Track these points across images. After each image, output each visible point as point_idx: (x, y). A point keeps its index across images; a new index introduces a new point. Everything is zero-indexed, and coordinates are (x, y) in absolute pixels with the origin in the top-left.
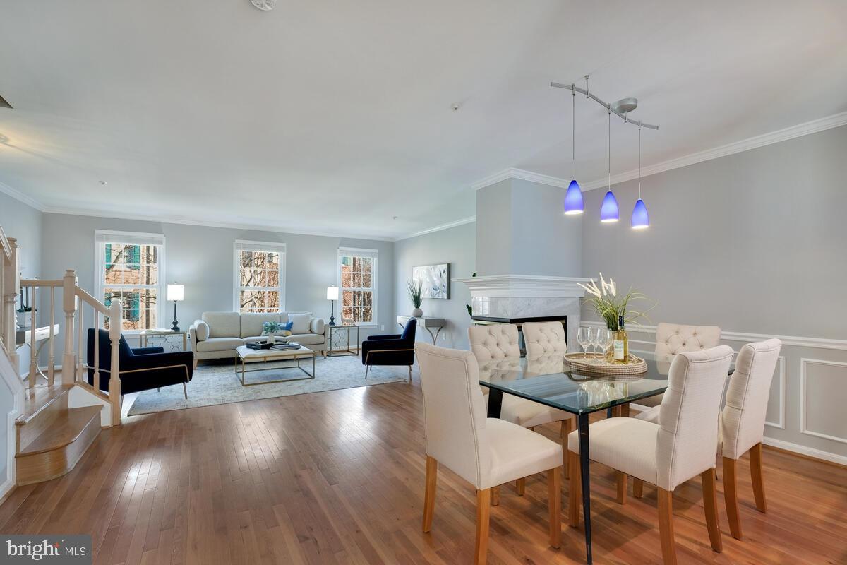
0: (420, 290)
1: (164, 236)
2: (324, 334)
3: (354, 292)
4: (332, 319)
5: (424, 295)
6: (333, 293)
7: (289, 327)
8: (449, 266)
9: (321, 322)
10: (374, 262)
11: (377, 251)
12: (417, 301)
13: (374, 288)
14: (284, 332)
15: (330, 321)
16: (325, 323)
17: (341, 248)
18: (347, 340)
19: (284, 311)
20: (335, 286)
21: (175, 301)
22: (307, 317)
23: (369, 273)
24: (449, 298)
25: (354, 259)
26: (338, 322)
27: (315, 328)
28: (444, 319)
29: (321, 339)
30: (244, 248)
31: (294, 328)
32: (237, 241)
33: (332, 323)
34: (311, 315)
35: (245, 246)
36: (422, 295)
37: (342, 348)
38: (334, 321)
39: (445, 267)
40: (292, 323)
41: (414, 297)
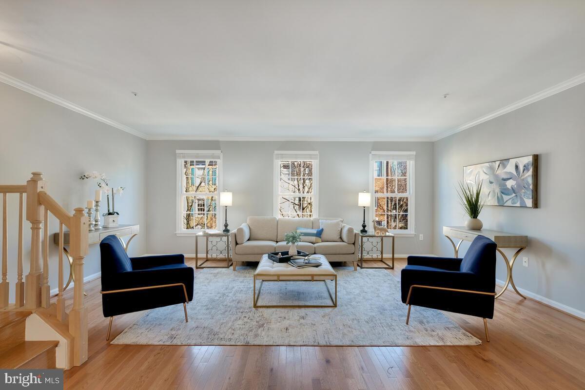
0: (478, 195)
1: (222, 152)
2: (354, 244)
3: (388, 198)
4: (364, 226)
5: (487, 201)
6: (365, 199)
7: (319, 234)
8: (536, 158)
9: (350, 231)
10: (411, 165)
11: (414, 153)
12: (474, 209)
13: (410, 194)
14: (313, 239)
15: (362, 228)
16: (355, 231)
17: (373, 152)
18: (380, 249)
19: (317, 217)
20: (368, 192)
21: (226, 207)
22: (338, 224)
23: (405, 177)
24: (536, 205)
25: (387, 163)
26: (370, 230)
27: (345, 237)
28: (527, 236)
29: (351, 248)
30: (282, 158)
31: (325, 235)
32: (276, 152)
33: (364, 231)
34: (342, 222)
35: (282, 156)
36: (481, 202)
37: (375, 256)
38: (366, 229)
39: (530, 159)
40: (322, 230)
41: (469, 202)
